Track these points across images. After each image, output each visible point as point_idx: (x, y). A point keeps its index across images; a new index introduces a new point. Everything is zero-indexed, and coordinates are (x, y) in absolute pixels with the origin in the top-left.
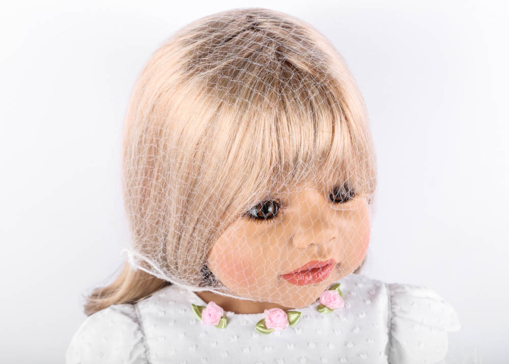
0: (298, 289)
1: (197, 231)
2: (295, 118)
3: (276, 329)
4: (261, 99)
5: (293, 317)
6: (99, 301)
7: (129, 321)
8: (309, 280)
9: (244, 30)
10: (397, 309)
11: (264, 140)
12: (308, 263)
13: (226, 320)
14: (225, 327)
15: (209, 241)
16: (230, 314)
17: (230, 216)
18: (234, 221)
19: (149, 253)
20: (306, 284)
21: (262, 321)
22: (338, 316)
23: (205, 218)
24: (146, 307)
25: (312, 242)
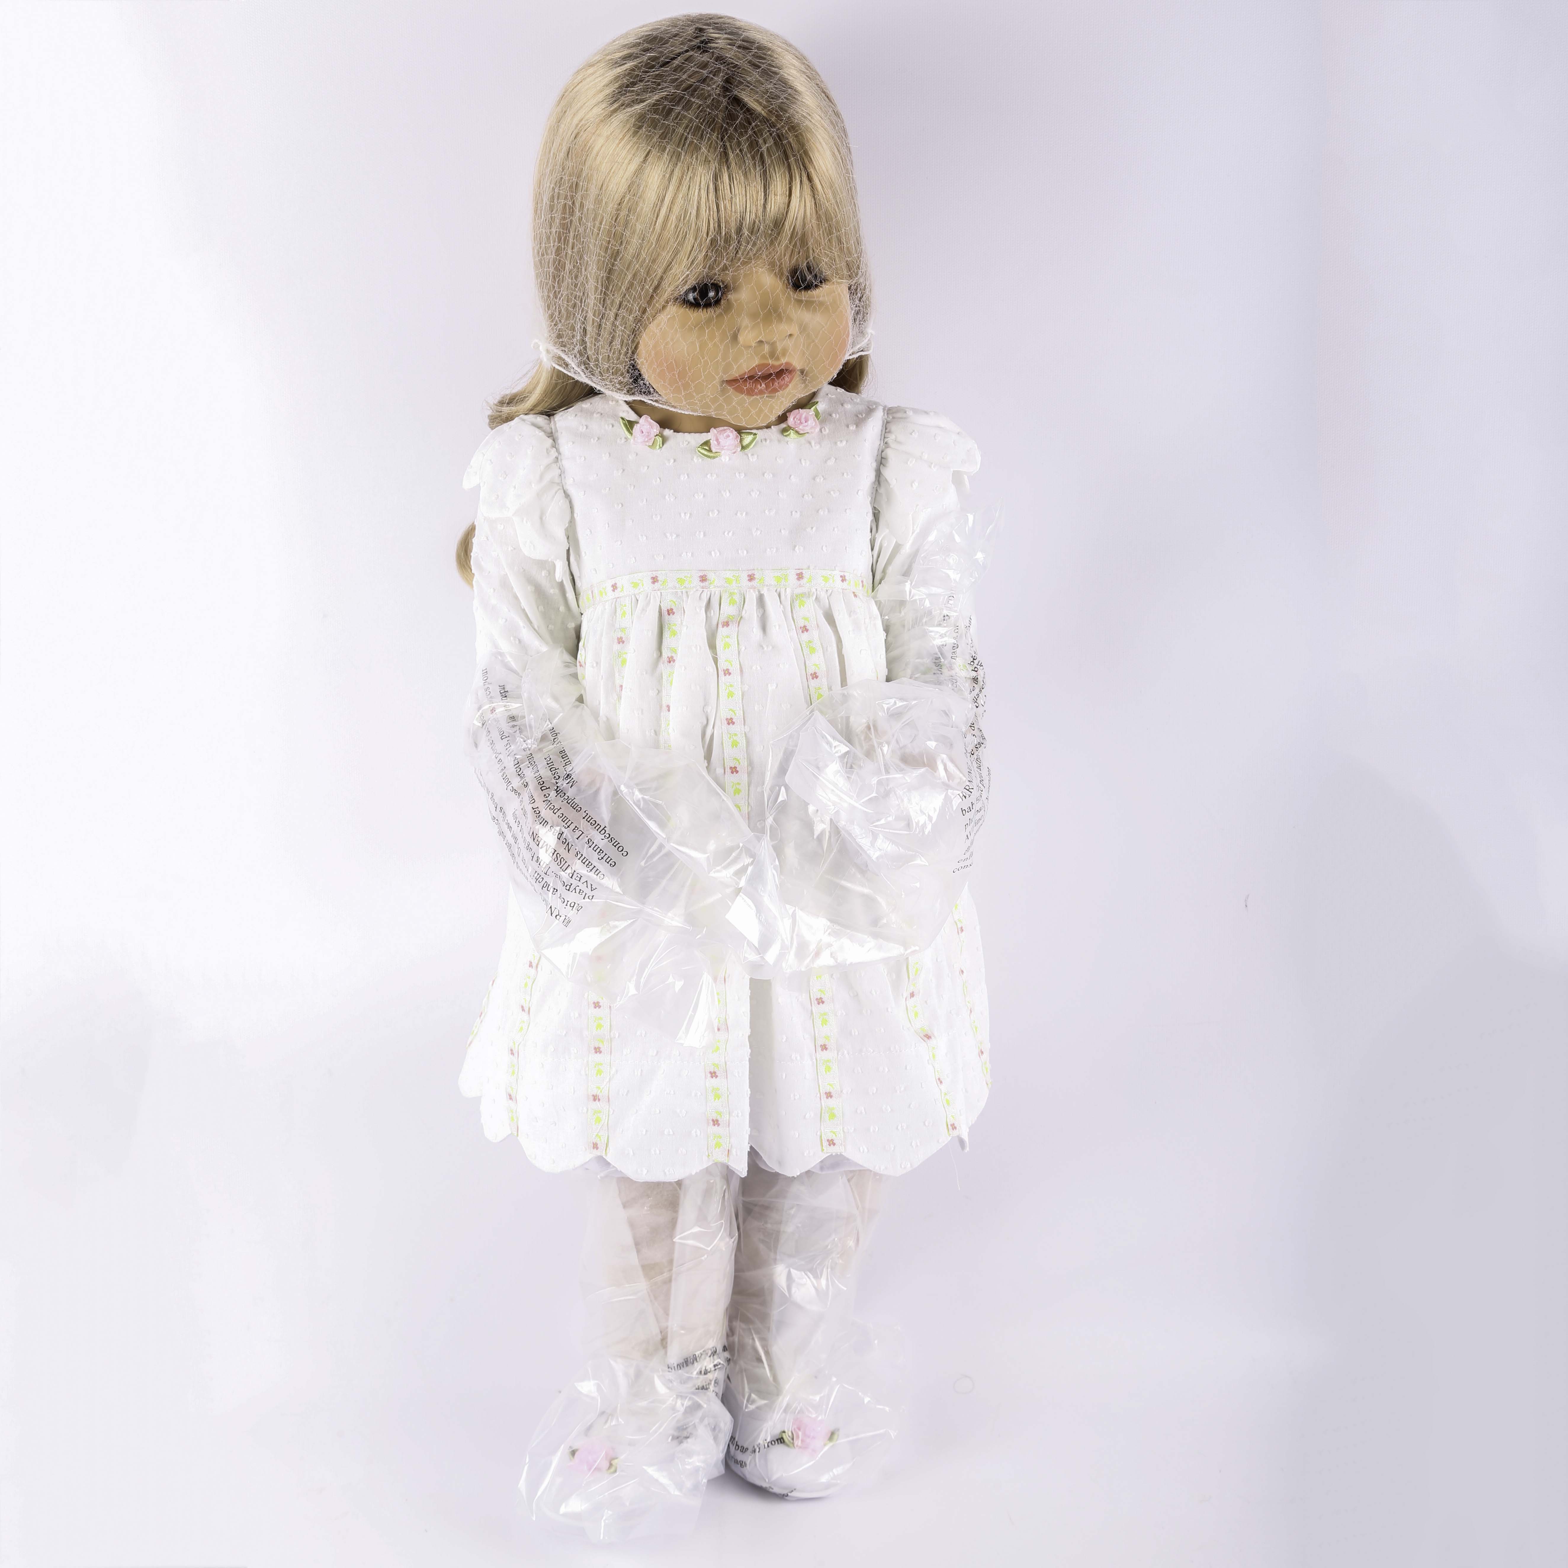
0: (748, 399)
1: (619, 319)
2: (739, 176)
3: (723, 452)
4: (697, 148)
5: (747, 439)
6: (506, 410)
7: (542, 434)
8: (760, 388)
9: (687, 51)
10: (891, 438)
11: (699, 203)
12: (756, 366)
13: (660, 438)
14: (660, 448)
15: (635, 333)
16: (667, 432)
17: (659, 301)
18: (664, 307)
19: (565, 346)
20: (756, 394)
21: (707, 443)
22: (810, 443)
23: (629, 301)
24: (565, 419)
25: (760, 338)
